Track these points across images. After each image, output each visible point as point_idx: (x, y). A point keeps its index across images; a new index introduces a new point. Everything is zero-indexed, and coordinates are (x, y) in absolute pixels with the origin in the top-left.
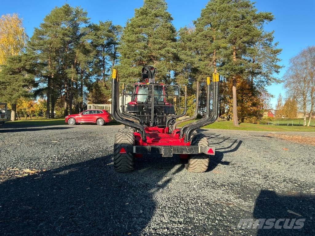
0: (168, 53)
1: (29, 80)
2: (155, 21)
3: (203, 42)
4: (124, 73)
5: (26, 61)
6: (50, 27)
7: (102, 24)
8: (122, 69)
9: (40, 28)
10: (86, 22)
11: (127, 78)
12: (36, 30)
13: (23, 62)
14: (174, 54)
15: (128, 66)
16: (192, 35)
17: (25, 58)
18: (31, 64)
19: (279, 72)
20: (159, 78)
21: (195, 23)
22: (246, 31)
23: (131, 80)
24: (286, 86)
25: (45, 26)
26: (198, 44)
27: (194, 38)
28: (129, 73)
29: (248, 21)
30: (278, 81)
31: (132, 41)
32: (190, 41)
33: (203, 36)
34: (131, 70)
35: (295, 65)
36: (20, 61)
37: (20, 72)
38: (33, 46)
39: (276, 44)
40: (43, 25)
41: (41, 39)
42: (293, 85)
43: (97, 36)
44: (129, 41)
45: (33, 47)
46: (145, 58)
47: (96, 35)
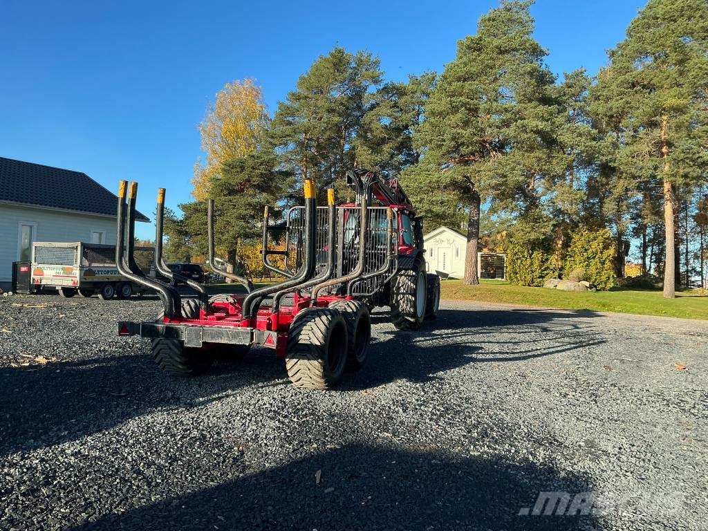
0: (526, 132)
1: (255, 206)
2: (498, 63)
5: (253, 168)
6: (306, 97)
7: (416, 82)
9: (288, 103)
10: (376, 81)
12: (281, 105)
13: (247, 171)
16: (604, 85)
17: (250, 162)
18: (262, 174)
20: (499, 192)
21: (613, 54)
25: (297, 98)
31: (440, 114)
36: (243, 168)
37: (242, 190)
38: (272, 137)
40: (293, 95)
41: (289, 123)
43: (397, 107)
45: (272, 140)
47: (395, 106)
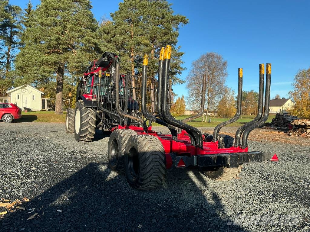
0: (89, 43)
3: (124, 37)
4: (36, 60)
8: (33, 55)
11: (40, 66)
14: (95, 44)
15: (40, 53)
19: (181, 73)
21: (113, 15)
22: (166, 30)
23: (46, 69)
24: (188, 87)
26: (118, 38)
27: (114, 31)
28: (42, 61)
29: (167, 20)
30: (181, 82)
31: (47, 25)
32: (108, 34)
33: (123, 30)
34: (45, 57)
35: (196, 68)
39: (179, 48)
42: (194, 86)
44: (43, 24)
46: (63, 46)
